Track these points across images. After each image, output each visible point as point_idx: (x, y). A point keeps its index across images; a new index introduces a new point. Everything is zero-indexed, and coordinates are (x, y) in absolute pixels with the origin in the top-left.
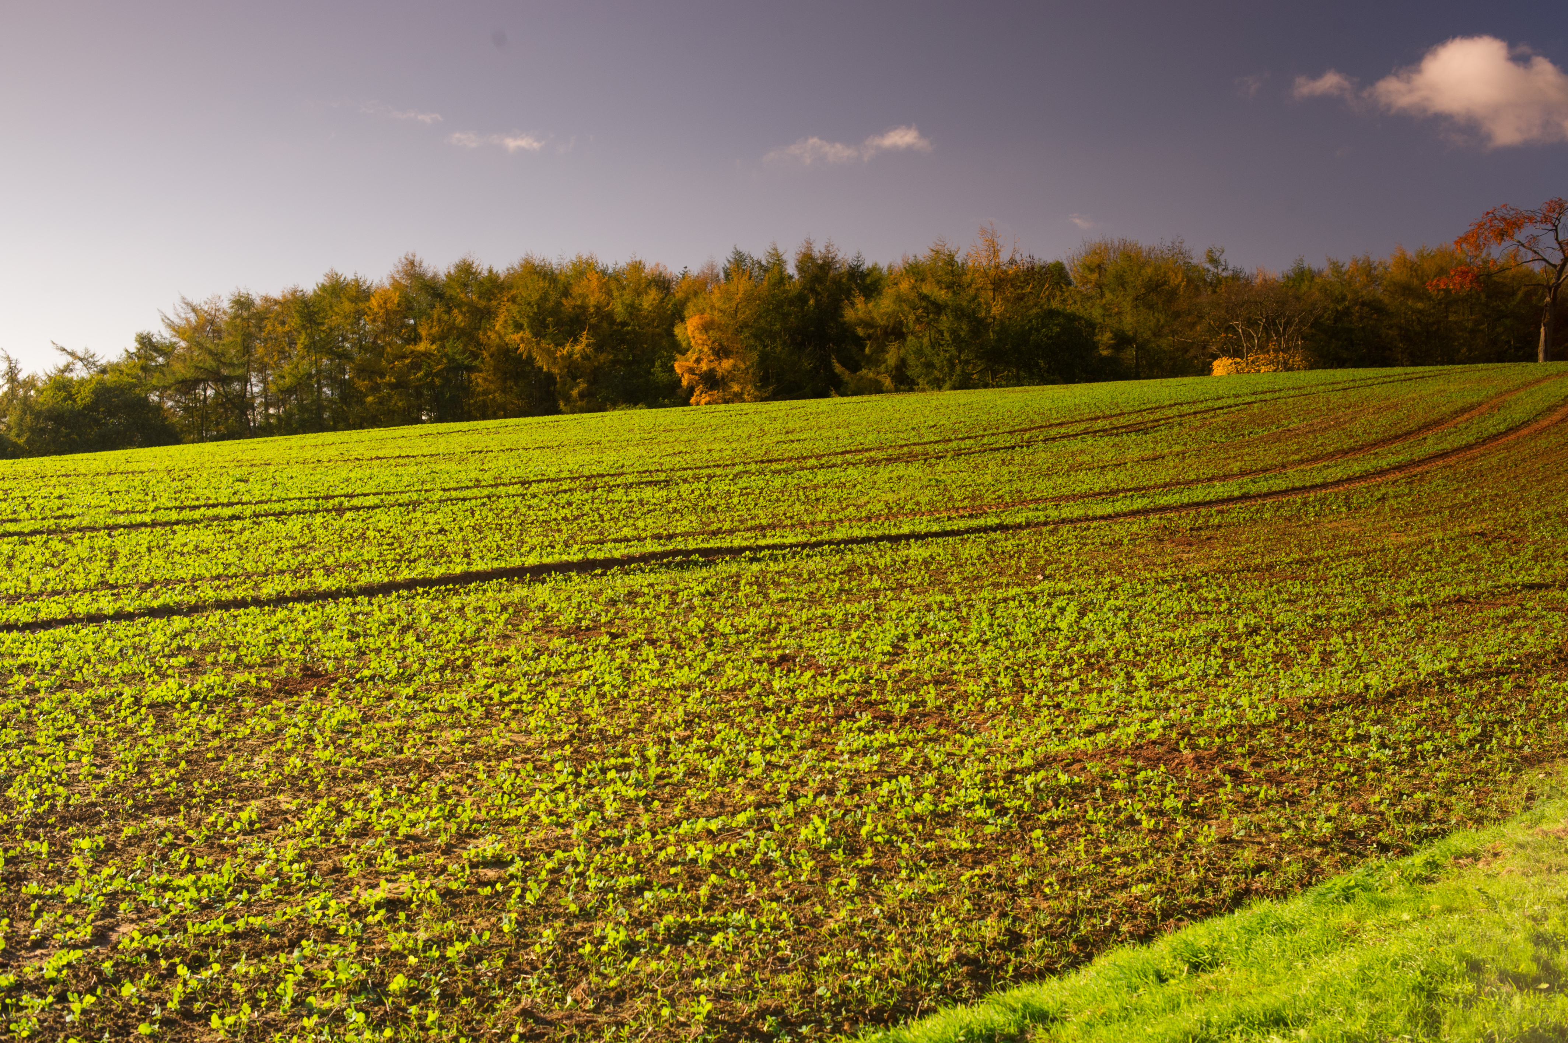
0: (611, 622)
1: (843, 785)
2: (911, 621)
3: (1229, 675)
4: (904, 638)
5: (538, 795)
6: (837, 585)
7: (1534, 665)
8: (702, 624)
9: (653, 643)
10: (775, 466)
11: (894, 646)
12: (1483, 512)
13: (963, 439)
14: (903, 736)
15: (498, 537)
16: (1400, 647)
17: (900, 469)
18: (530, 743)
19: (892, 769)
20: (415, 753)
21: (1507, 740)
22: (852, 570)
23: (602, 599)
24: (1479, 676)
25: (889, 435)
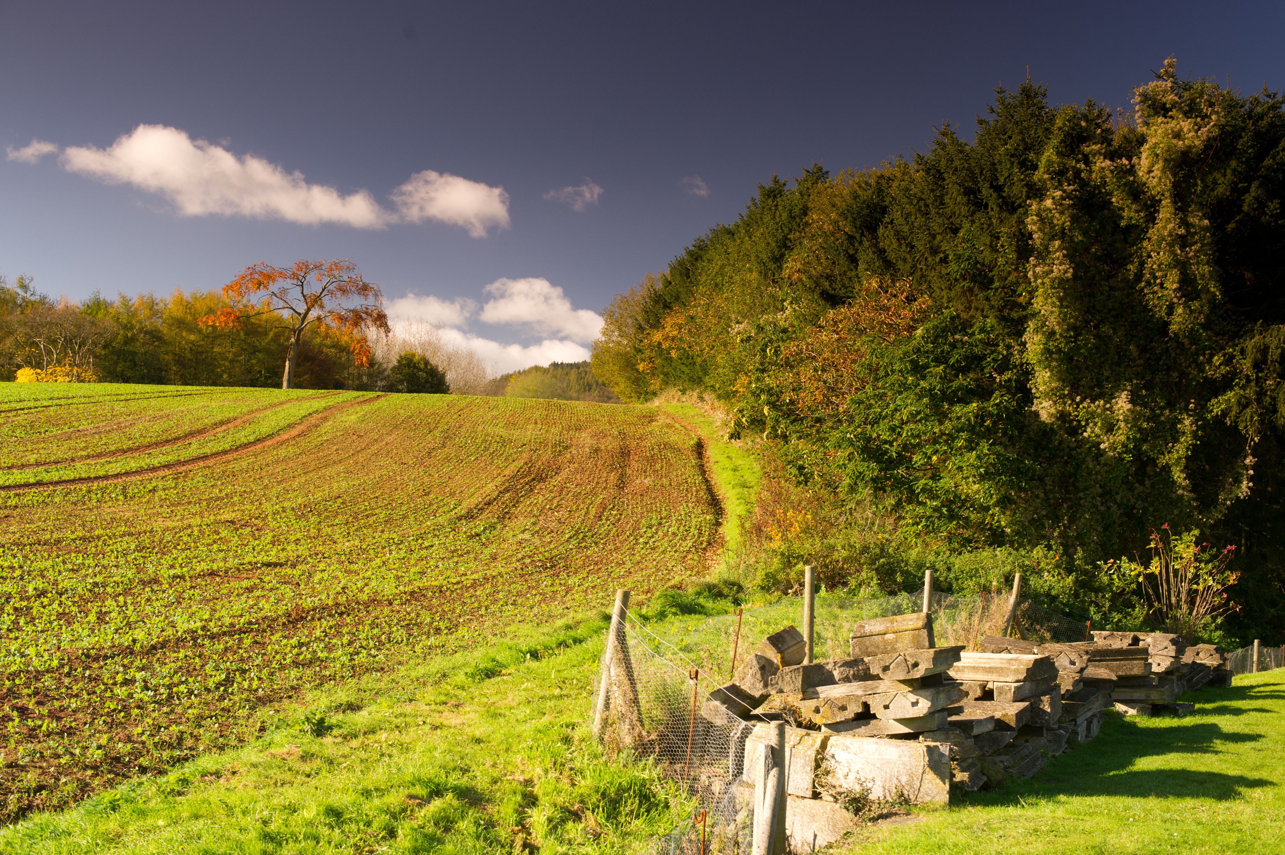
3: (19, 629)
7: (269, 626)
12: (233, 504)
16: (162, 610)
21: (246, 684)
24: (224, 634)
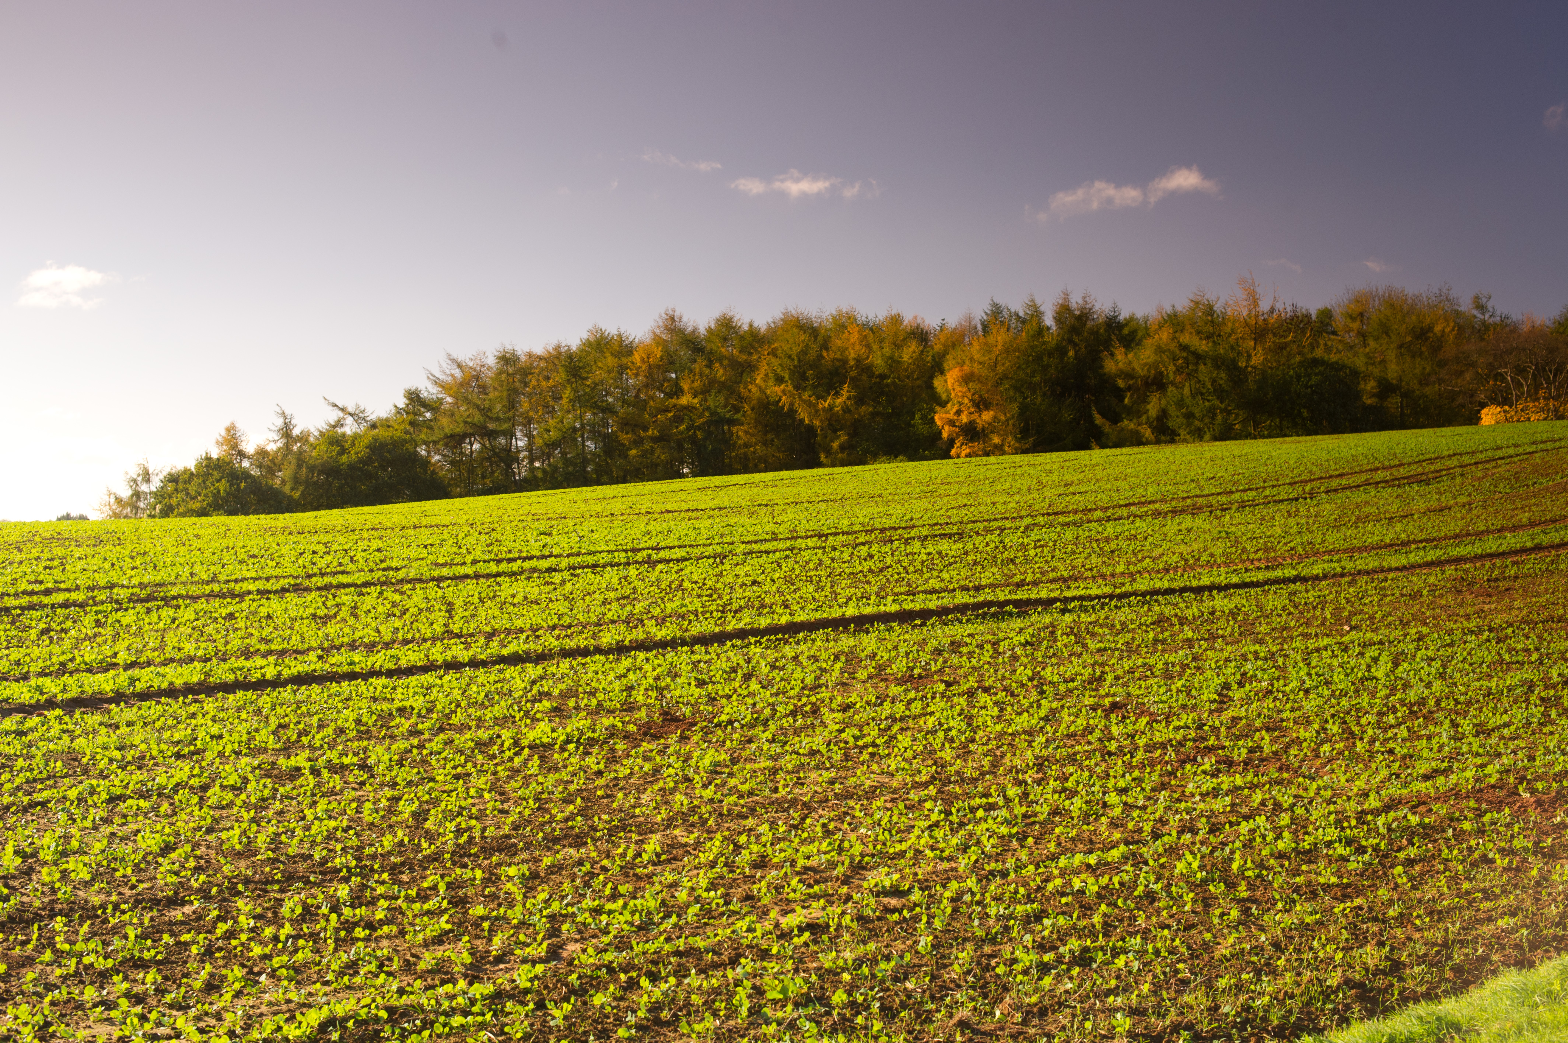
0: (941, 671)
1: (1202, 823)
2: (1229, 671)
4: (1227, 686)
5: (917, 832)
6: (1151, 635)
8: (1030, 674)
9: (986, 690)
10: (1062, 519)
11: (1220, 695)
13: (1244, 491)
14: (1249, 778)
15: (811, 588)
17: (1187, 521)
18: (895, 784)
19: (1244, 810)
20: (789, 793)
22: (1161, 621)
23: (929, 648)
25: (1169, 488)
